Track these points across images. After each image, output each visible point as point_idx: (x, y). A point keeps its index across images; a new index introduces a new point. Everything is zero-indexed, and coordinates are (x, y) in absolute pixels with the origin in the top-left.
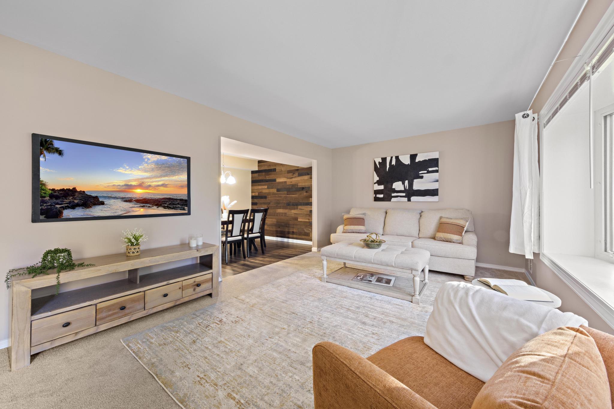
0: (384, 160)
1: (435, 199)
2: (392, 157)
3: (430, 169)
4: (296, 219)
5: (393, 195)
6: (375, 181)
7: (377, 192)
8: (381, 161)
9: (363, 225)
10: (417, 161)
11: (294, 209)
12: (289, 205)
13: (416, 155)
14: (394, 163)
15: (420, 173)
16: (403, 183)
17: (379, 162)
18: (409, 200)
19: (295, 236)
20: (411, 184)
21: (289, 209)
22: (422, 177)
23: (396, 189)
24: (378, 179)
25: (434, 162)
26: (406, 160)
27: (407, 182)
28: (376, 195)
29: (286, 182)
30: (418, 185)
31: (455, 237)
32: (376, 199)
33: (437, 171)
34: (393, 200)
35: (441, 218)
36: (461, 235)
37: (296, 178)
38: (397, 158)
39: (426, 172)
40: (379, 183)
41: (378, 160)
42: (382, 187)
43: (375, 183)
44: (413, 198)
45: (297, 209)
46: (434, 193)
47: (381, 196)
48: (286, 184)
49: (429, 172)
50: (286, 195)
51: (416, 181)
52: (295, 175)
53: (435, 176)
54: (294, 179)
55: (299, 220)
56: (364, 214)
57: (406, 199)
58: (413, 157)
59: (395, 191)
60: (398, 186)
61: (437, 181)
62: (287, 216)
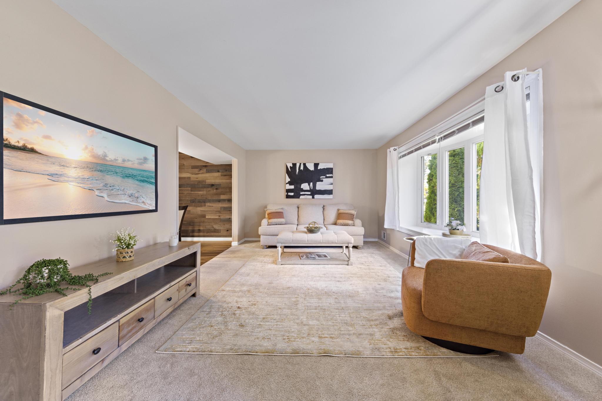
0: (294, 165)
1: (330, 197)
2: (300, 164)
3: (328, 175)
4: (204, 216)
5: (301, 193)
6: (287, 182)
7: (288, 191)
8: (292, 166)
9: (283, 218)
10: (319, 168)
11: (201, 206)
12: (193, 202)
13: (318, 164)
14: (302, 168)
15: (321, 177)
16: (309, 185)
17: (290, 167)
18: (313, 198)
19: (201, 234)
20: (314, 186)
21: (194, 206)
22: (322, 181)
23: (304, 189)
24: (289, 180)
25: (329, 171)
26: (311, 167)
27: (311, 184)
28: (287, 194)
29: (190, 178)
30: (320, 186)
31: (350, 222)
32: (288, 197)
33: (332, 177)
34: (301, 197)
35: (338, 210)
36: (353, 221)
37: (203, 174)
38: (304, 164)
39: (325, 177)
40: (290, 183)
41: (290, 165)
42: (292, 187)
43: (287, 184)
44: (316, 196)
45: (205, 206)
46: (330, 192)
47: (292, 194)
48: (190, 180)
49: (327, 177)
50: (190, 192)
51: (318, 183)
52: (201, 172)
53: (331, 180)
54: (200, 176)
55: (207, 217)
56: (282, 209)
57: (311, 197)
58: (316, 165)
59: (303, 190)
60: (305, 186)
61: (332, 184)
62: (191, 213)
